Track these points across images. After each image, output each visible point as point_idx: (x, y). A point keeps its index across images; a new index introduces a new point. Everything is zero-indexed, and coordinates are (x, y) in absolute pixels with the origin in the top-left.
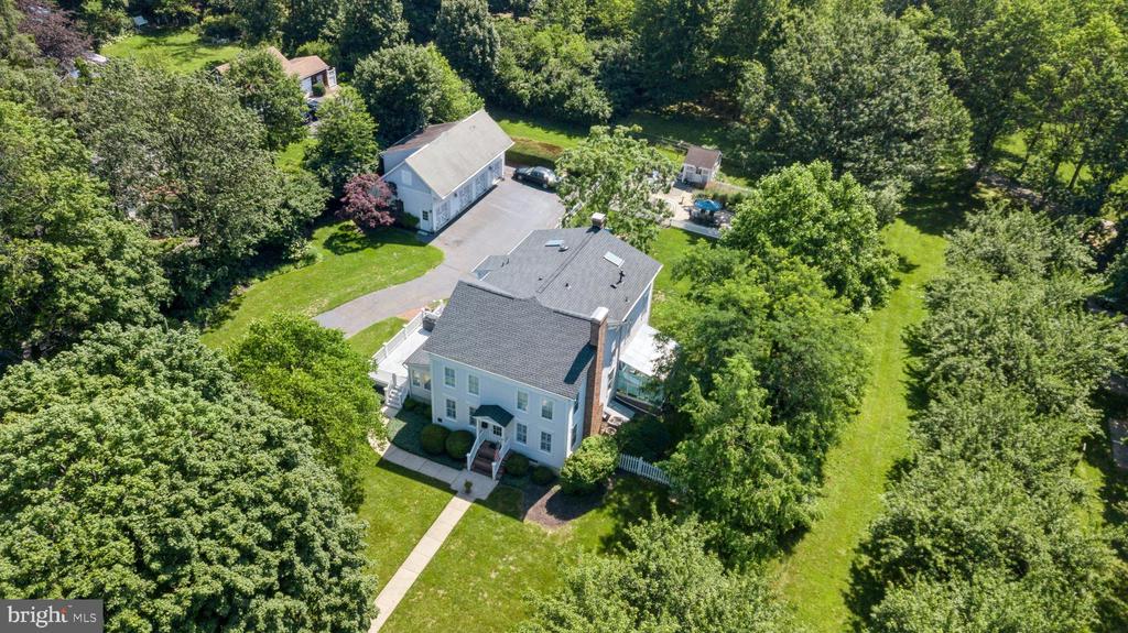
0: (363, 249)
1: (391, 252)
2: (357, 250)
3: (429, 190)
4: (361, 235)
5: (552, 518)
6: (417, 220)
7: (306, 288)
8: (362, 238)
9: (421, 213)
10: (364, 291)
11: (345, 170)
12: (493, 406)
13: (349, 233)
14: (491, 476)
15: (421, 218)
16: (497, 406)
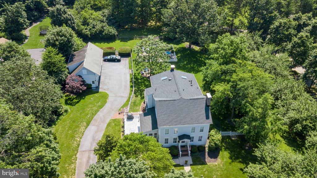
0: (80, 101)
1: (89, 98)
2: (78, 102)
3: (95, 74)
4: (75, 97)
5: (213, 159)
6: (91, 85)
7: (74, 122)
8: (76, 97)
9: (92, 82)
10: (94, 115)
11: (60, 76)
12: (183, 135)
13: (70, 97)
14: (189, 156)
15: (92, 83)
16: (184, 134)
